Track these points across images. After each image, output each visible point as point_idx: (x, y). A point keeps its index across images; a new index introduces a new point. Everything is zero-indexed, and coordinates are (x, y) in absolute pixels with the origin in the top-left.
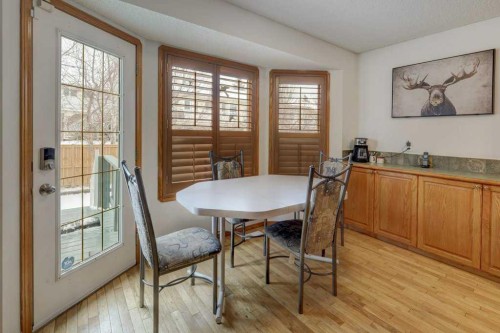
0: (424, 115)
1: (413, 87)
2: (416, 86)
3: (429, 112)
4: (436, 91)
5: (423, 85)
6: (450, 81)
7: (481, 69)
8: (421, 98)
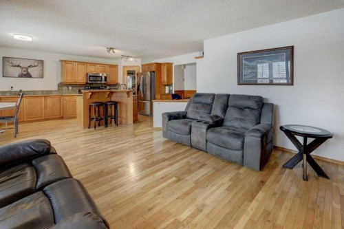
0: (19, 77)
1: (13, 66)
2: (16, 66)
3: (21, 76)
4: (24, 69)
5: (19, 66)
6: (29, 67)
7: (39, 65)
8: (18, 71)
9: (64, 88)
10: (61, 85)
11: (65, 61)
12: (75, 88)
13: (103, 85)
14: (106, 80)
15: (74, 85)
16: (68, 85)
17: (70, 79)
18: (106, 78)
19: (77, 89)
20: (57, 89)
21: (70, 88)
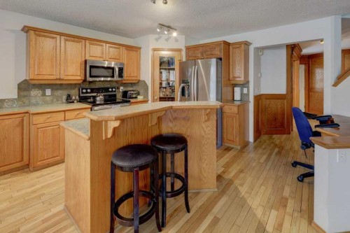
9: (35, 93)
10: (25, 87)
11: (35, 30)
12: (59, 93)
13: (114, 84)
14: (121, 75)
15: (56, 86)
16: (42, 86)
17: (48, 73)
18: (121, 70)
19: (63, 94)
20: (16, 97)
21: (48, 92)
